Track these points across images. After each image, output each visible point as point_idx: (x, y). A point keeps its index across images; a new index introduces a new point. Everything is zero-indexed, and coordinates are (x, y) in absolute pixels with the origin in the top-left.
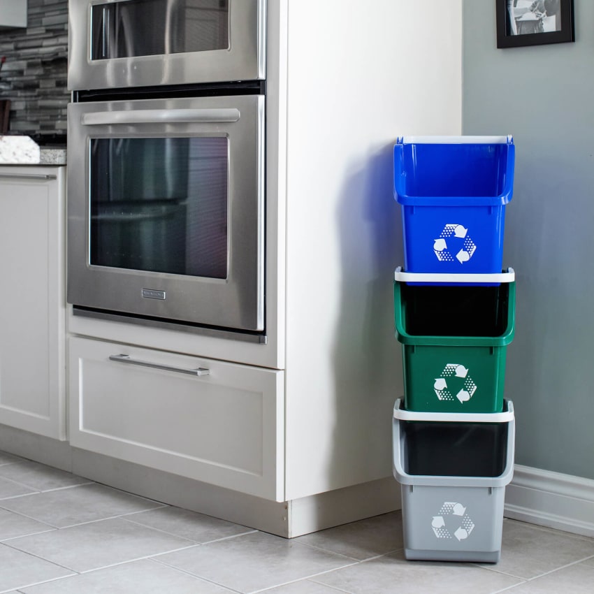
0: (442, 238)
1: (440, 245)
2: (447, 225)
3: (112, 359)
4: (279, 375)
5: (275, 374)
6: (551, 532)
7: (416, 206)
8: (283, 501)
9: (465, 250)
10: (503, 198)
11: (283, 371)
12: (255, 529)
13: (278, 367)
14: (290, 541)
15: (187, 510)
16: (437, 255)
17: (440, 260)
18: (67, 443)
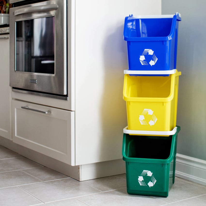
0: (143, 55)
1: (142, 58)
2: (145, 50)
3: (22, 107)
4: (72, 113)
5: (70, 113)
6: (192, 183)
7: (132, 41)
8: (74, 165)
9: (153, 60)
10: (169, 37)
11: (74, 112)
12: (70, 177)
13: (72, 110)
14: (80, 182)
15: (49, 168)
16: (141, 62)
17: (142, 64)
18: (12, 141)
